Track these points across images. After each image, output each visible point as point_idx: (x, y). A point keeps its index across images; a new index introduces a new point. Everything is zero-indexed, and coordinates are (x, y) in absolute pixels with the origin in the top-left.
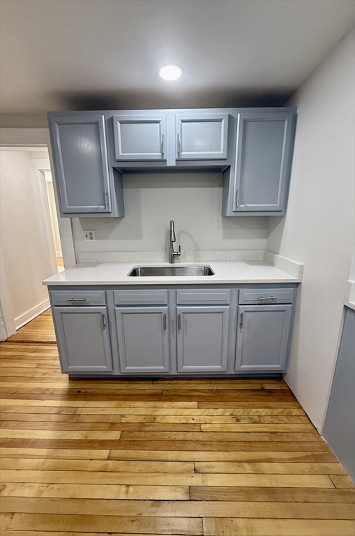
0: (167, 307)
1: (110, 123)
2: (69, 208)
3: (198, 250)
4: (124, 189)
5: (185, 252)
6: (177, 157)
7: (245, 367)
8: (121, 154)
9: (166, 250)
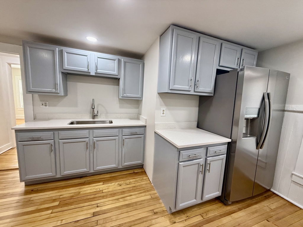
0: (88, 139)
1: (61, 52)
2: (32, 89)
3: (107, 113)
4: (68, 82)
5: (101, 114)
6: (95, 72)
7: (127, 164)
8: (66, 66)
9: (91, 113)
